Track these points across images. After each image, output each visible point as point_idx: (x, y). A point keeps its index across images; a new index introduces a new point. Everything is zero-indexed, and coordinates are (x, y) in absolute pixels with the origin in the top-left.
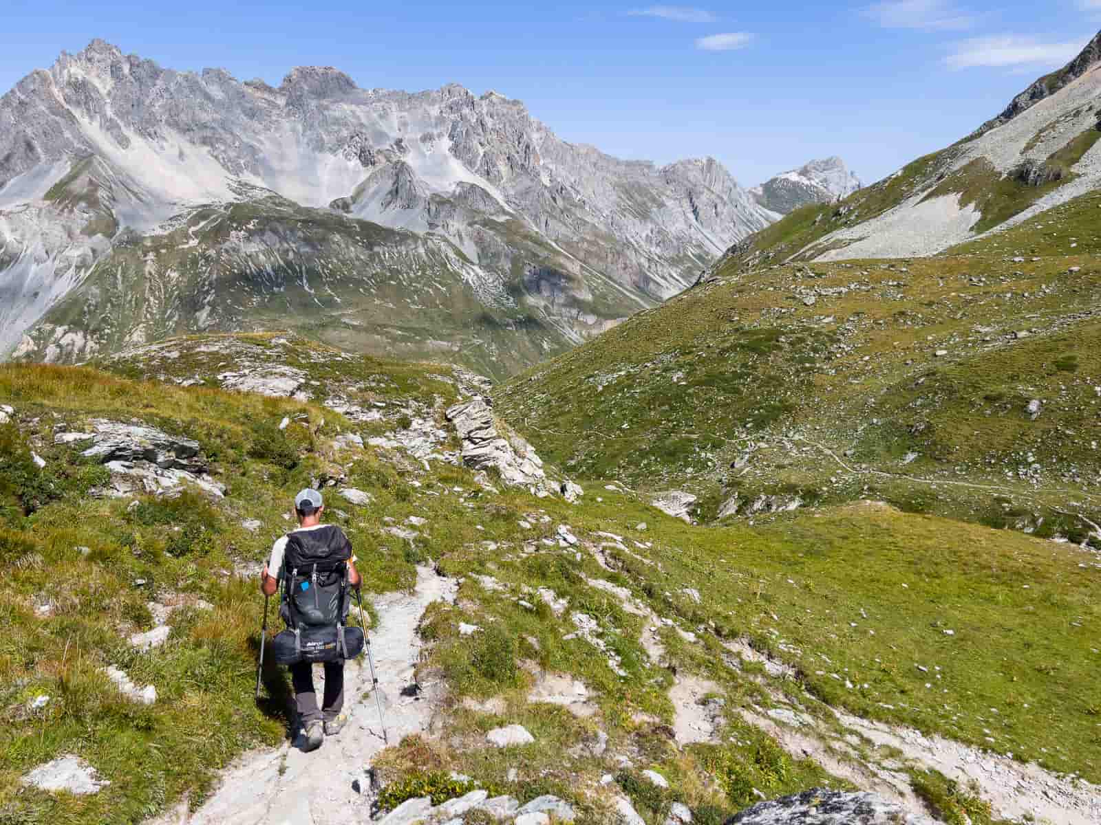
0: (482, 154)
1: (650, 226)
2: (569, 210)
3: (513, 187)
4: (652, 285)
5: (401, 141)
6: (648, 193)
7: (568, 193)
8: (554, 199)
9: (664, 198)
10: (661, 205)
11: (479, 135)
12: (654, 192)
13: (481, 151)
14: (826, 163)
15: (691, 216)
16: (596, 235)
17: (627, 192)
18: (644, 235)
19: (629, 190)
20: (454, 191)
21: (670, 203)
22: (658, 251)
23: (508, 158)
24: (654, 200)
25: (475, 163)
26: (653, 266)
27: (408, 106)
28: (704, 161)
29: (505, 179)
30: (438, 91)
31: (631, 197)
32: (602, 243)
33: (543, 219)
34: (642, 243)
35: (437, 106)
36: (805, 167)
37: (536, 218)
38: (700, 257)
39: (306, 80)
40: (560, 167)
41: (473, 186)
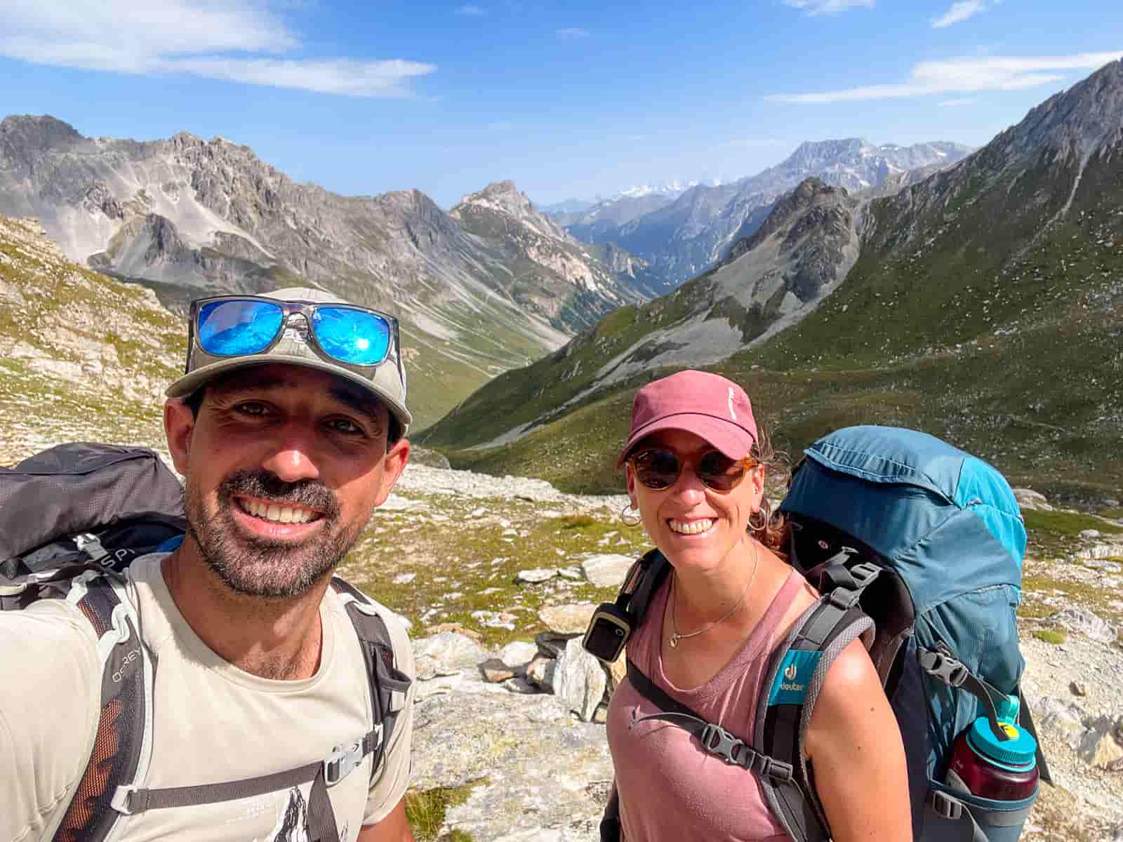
0: (229, 203)
1: (384, 258)
2: (320, 252)
3: (267, 234)
4: (403, 313)
5: (143, 191)
6: (374, 227)
7: (313, 234)
8: (307, 242)
9: (388, 230)
10: (388, 237)
11: (222, 183)
12: (378, 225)
13: (228, 199)
14: (502, 185)
15: (412, 244)
16: (347, 272)
17: (356, 226)
18: (381, 266)
19: (358, 224)
20: (216, 241)
21: (393, 234)
22: (396, 280)
23: (256, 206)
24: (380, 233)
25: (224, 211)
26: (397, 294)
27: (141, 156)
28: (411, 192)
29: (256, 226)
30: (170, 141)
31: (361, 232)
32: (356, 280)
33: (303, 262)
34: (382, 274)
35: (172, 156)
36: (486, 190)
37: (295, 262)
38: (429, 283)
39: (23, 130)
40: (300, 210)
41: (233, 236)
